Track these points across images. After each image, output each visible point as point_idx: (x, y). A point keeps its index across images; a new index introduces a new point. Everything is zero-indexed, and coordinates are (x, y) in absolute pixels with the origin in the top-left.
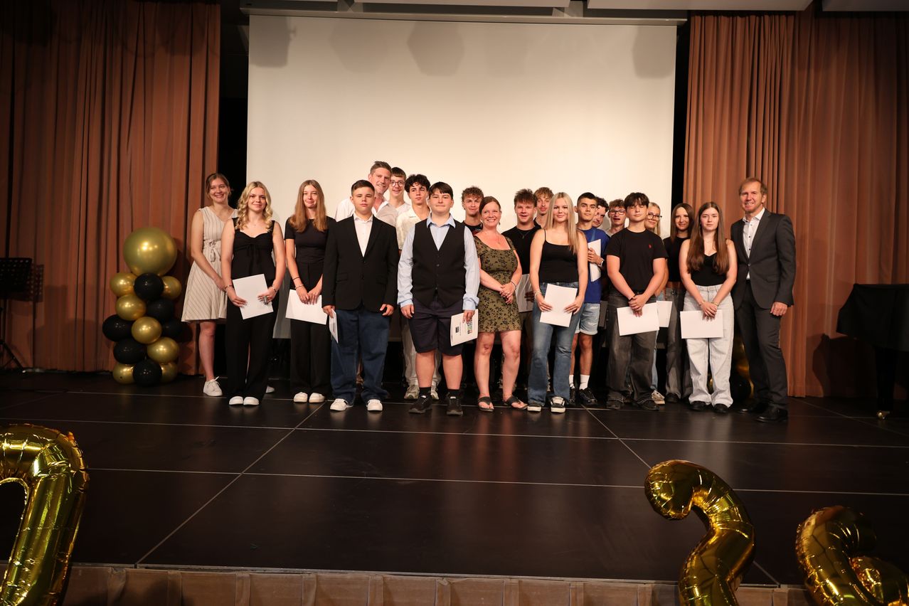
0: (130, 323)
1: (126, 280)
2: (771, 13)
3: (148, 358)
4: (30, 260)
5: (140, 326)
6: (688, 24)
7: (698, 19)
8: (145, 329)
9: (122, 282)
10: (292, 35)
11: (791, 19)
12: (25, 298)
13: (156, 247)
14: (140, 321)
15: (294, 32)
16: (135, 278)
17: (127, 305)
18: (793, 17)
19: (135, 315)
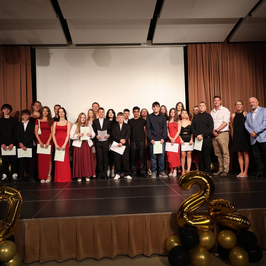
6: (187, 46)
7: (190, 45)
11: (220, 44)
15: (52, 54)
18: (221, 44)
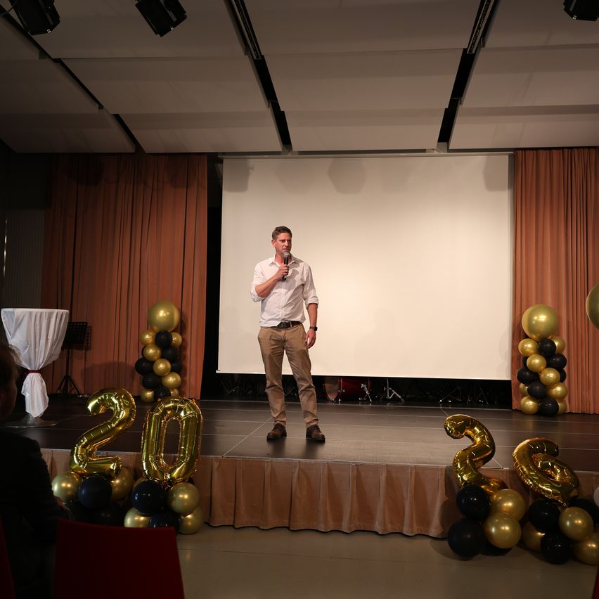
0: (152, 363)
1: (150, 335)
2: (578, 148)
3: (162, 385)
4: (86, 323)
5: (159, 364)
8: (162, 366)
9: (147, 337)
10: (251, 171)
12: (80, 348)
13: (168, 313)
14: (158, 361)
15: (253, 168)
16: (155, 334)
17: (151, 351)
19: (156, 358)
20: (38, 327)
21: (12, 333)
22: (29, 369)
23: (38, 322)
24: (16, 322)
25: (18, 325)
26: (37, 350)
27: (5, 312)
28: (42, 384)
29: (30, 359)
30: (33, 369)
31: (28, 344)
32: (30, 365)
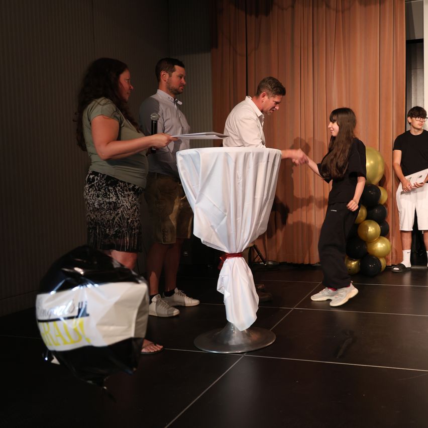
3: (368, 253)
14: (365, 224)
20: (241, 181)
21: (198, 193)
22: (226, 251)
23: (240, 172)
24: (204, 174)
25: (207, 179)
26: (239, 219)
27: (183, 156)
28: (248, 275)
29: (229, 237)
30: (234, 251)
31: (225, 211)
32: (229, 246)
